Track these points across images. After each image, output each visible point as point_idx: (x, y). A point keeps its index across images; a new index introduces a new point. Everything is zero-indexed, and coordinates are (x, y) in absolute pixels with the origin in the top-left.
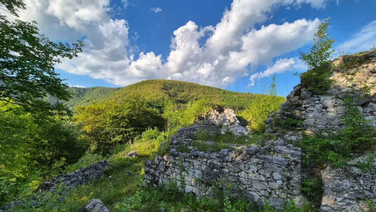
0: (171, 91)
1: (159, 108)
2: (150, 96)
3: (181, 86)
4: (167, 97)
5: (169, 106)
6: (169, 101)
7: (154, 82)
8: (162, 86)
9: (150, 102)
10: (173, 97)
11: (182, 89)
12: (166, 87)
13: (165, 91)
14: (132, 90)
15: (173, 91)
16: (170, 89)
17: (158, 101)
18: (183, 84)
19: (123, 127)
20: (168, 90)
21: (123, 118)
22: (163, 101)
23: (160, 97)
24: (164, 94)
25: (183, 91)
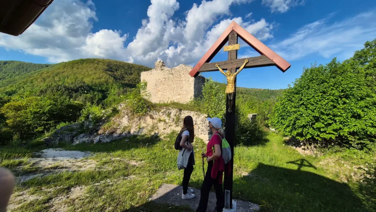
0: (118, 73)
1: (102, 91)
2: (91, 77)
3: (129, 68)
4: (111, 80)
5: (114, 90)
6: (114, 85)
7: (96, 62)
8: (106, 67)
9: (90, 85)
10: (120, 80)
11: (129, 72)
12: (111, 68)
13: (110, 73)
14: (65, 70)
15: (119, 73)
16: (116, 70)
17: (101, 84)
18: (131, 66)
19: (44, 120)
20: (114, 72)
21: (44, 113)
22: (107, 85)
23: (103, 80)
24: (108, 76)
25: (132, 74)
